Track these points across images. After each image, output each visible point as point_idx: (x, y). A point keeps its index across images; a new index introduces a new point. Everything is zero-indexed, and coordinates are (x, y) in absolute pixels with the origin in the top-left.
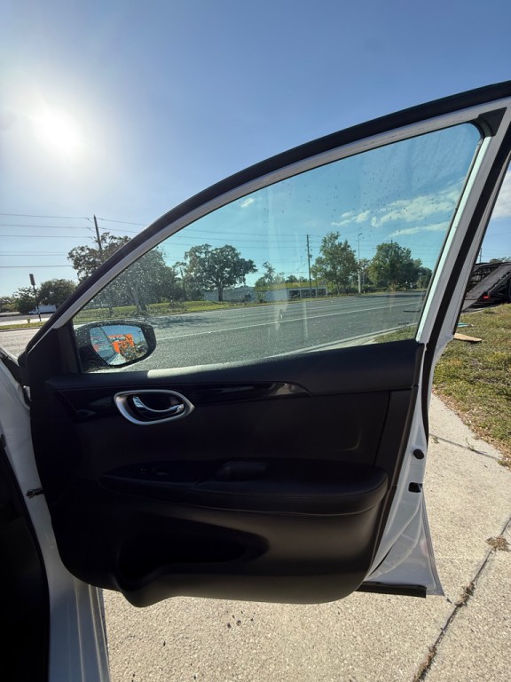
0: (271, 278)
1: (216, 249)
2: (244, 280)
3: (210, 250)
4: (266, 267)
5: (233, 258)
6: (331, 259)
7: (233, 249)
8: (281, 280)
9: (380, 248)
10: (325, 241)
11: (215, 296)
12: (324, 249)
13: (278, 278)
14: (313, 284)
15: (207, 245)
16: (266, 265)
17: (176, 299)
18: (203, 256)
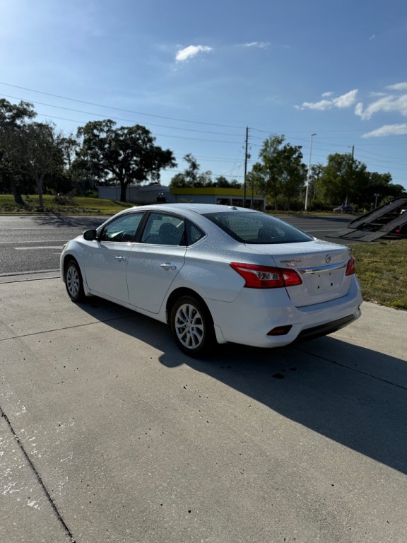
0: (194, 178)
1: (122, 128)
2: (158, 176)
3: (114, 128)
4: (189, 161)
5: (145, 143)
6: (271, 168)
7: (146, 132)
8: (207, 181)
9: (332, 159)
10: (266, 144)
11: (116, 192)
12: (264, 154)
13: (202, 178)
14: (249, 192)
15: (110, 121)
16: (188, 158)
17: (65, 193)
18: (103, 135)
